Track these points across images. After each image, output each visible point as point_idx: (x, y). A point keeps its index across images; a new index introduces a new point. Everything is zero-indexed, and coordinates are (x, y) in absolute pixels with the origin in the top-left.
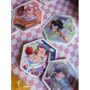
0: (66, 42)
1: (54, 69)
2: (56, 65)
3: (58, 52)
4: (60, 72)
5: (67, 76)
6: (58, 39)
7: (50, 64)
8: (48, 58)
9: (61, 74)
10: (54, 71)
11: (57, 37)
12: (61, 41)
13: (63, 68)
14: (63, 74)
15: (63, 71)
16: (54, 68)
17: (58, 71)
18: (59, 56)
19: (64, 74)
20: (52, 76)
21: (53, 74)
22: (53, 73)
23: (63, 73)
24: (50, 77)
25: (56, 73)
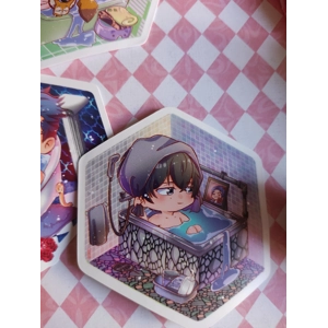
0: (126, 31)
1: (117, 188)
2: (119, 161)
3: (110, 96)
4: (157, 185)
5: (202, 189)
6: (76, 35)
7: (88, 171)
8: (65, 147)
9: (164, 192)
10: (122, 195)
11: (70, 31)
12: (100, 36)
13: (162, 162)
14: (177, 190)
15: (171, 172)
16: (115, 180)
17: (143, 187)
18: (120, 115)
19: (182, 188)
20: (121, 228)
21: (126, 212)
22: (118, 207)
23: (175, 182)
24: (111, 234)
25: (137, 201)
